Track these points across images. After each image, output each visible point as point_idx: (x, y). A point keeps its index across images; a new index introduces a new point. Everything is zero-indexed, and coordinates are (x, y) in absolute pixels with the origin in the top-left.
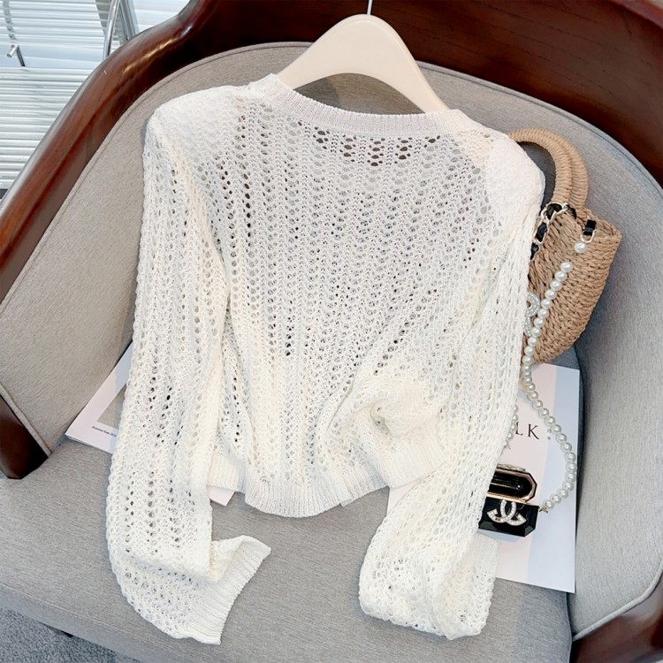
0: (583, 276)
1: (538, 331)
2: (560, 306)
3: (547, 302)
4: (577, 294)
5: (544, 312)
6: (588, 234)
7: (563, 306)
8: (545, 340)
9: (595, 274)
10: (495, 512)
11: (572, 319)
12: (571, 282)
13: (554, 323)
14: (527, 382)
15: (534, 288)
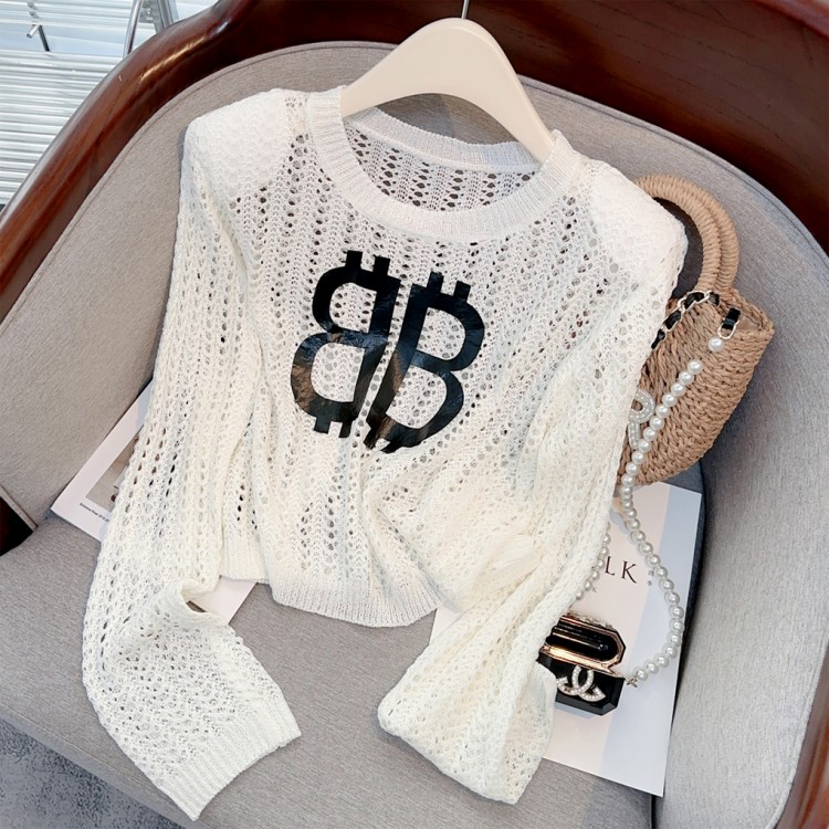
0: (715, 382)
1: (647, 445)
2: (680, 416)
3: (663, 409)
4: (704, 404)
5: (657, 422)
6: (727, 326)
7: (684, 416)
8: (655, 456)
9: (731, 379)
10: (565, 680)
11: (695, 435)
12: (698, 387)
13: (670, 437)
14: (627, 508)
15: (651, 386)
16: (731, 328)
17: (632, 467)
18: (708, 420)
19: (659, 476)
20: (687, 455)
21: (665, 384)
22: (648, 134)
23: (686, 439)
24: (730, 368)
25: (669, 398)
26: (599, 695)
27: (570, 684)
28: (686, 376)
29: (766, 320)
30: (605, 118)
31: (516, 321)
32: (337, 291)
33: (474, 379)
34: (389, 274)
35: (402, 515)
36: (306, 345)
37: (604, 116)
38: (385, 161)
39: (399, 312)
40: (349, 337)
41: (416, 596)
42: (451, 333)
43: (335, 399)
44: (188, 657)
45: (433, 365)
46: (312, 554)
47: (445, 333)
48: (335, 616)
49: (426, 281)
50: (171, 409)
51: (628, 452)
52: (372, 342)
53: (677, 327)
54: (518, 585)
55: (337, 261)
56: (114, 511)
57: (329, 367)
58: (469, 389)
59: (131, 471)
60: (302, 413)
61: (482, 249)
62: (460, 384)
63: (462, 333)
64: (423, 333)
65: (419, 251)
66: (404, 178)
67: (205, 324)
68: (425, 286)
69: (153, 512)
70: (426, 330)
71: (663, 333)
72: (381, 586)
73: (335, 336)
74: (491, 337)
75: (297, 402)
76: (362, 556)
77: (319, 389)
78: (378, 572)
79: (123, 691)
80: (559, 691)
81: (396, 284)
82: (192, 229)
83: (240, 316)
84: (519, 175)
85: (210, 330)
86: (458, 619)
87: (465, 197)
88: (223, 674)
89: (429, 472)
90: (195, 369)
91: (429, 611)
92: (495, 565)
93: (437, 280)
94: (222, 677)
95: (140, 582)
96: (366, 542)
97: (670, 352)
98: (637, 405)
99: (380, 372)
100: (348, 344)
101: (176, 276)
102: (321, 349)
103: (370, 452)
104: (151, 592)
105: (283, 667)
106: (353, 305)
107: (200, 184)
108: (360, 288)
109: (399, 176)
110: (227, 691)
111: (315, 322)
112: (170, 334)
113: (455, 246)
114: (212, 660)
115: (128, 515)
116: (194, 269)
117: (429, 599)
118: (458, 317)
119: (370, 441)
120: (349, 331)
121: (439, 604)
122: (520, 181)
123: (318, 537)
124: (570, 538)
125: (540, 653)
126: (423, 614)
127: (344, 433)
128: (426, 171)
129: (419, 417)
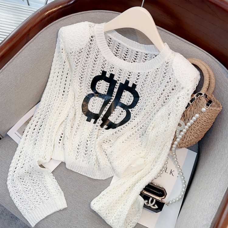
0: (202, 121)
1: (181, 137)
2: (191, 130)
3: (187, 127)
4: (199, 127)
5: (185, 130)
6: (208, 105)
7: (192, 130)
8: (183, 140)
9: (207, 121)
10: (147, 201)
11: (195, 136)
12: (198, 122)
13: (188, 135)
14: (174, 154)
15: (185, 120)
16: (209, 106)
17: (176, 143)
18: (200, 132)
19: (183, 146)
20: (192, 141)
21: (188, 120)
22: (193, 47)
23: (192, 136)
24: (207, 118)
25: (189, 124)
26: (156, 207)
27: (148, 203)
28: (194, 118)
29: (220, 105)
30: (181, 42)
31: (148, 97)
32: (98, 82)
33: (134, 112)
34: (114, 79)
35: (108, 148)
36: (88, 96)
37: (181, 41)
38: (116, 46)
39: (116, 90)
40: (100, 95)
41: (108, 171)
42: (130, 98)
43: (94, 112)
44: (38, 180)
45: (124, 106)
46: (79, 156)
47: (128, 98)
48: (83, 174)
49: (124, 82)
50: (44, 109)
51: (175, 138)
52: (107, 98)
53: (194, 103)
54: (138, 172)
55: (99, 73)
56: (23, 136)
57: (93, 103)
58: (133, 114)
59: (29, 125)
60: (84, 115)
61: (141, 75)
62: (130, 113)
63: (133, 98)
64: (122, 97)
65: (123, 73)
66: (121, 52)
67: (59, 87)
68: (124, 83)
69: (34, 138)
70: (123, 96)
71: (189, 104)
72: (98, 167)
73: (97, 95)
74: (141, 100)
75: (82, 112)
76: (94, 158)
77: (90, 109)
78: (98, 163)
79: (18, 188)
80: (144, 204)
81: (116, 82)
82: (58, 58)
83: (70, 85)
84: (154, 55)
85: (60, 88)
86: (119, 180)
87: (138, 59)
88: (48, 187)
89: (117, 136)
90: (54, 99)
91: (111, 176)
92: (132, 166)
93: (127, 82)
94: (47, 187)
95: (28, 157)
96: (95, 154)
97: (191, 111)
98: (179, 125)
99: (108, 106)
100: (100, 97)
101: (52, 72)
102: (92, 98)
103: (102, 129)
104: (30, 160)
105: (66, 187)
106: (103, 87)
107: (62, 46)
108: (105, 82)
109: (120, 51)
110: (48, 192)
111: (91, 90)
112: (48, 88)
113: (133, 73)
114: (45, 182)
115: (26, 138)
116: (57, 70)
117: (112, 173)
118: (132, 93)
119: (102, 126)
120: (101, 94)
121: (114, 175)
122: (154, 57)
123: (82, 151)
124: (155, 161)
125: (141, 193)
126: (109, 177)
127: (95, 123)
128: (128, 51)
129: (117, 121)
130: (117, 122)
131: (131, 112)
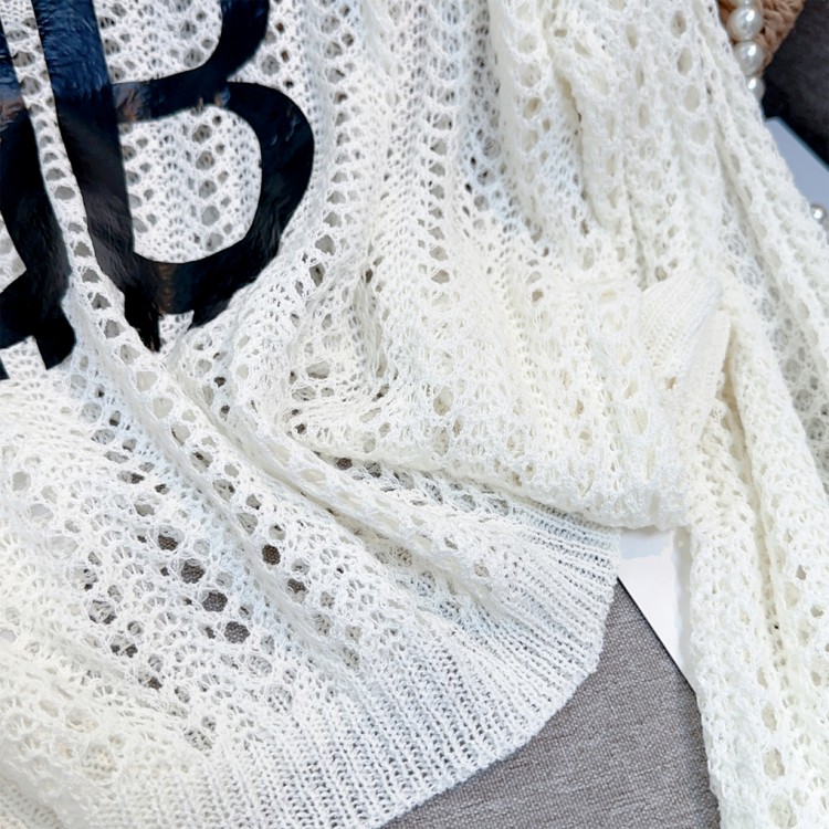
129: (225, 218)
130: (234, 225)
131: (267, 81)
